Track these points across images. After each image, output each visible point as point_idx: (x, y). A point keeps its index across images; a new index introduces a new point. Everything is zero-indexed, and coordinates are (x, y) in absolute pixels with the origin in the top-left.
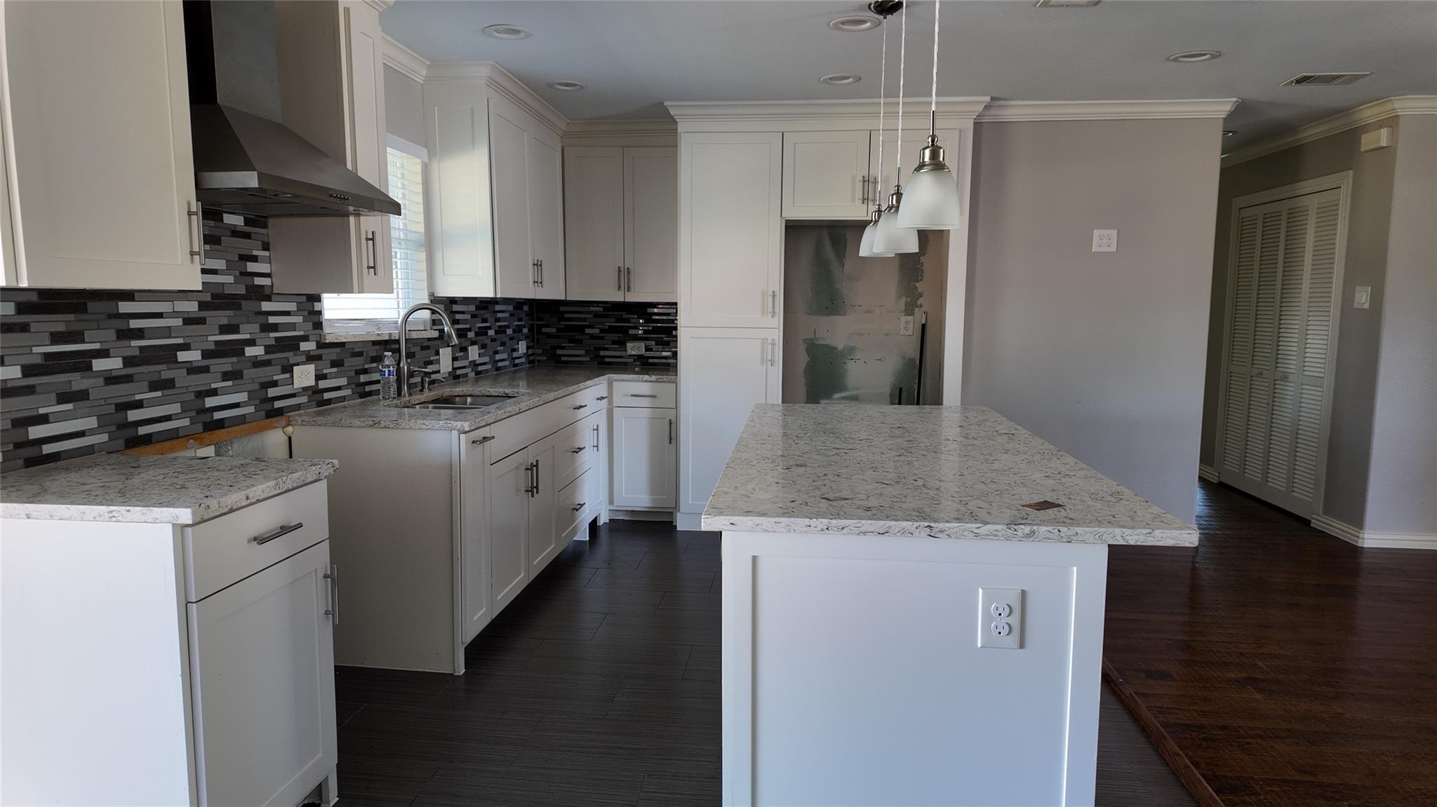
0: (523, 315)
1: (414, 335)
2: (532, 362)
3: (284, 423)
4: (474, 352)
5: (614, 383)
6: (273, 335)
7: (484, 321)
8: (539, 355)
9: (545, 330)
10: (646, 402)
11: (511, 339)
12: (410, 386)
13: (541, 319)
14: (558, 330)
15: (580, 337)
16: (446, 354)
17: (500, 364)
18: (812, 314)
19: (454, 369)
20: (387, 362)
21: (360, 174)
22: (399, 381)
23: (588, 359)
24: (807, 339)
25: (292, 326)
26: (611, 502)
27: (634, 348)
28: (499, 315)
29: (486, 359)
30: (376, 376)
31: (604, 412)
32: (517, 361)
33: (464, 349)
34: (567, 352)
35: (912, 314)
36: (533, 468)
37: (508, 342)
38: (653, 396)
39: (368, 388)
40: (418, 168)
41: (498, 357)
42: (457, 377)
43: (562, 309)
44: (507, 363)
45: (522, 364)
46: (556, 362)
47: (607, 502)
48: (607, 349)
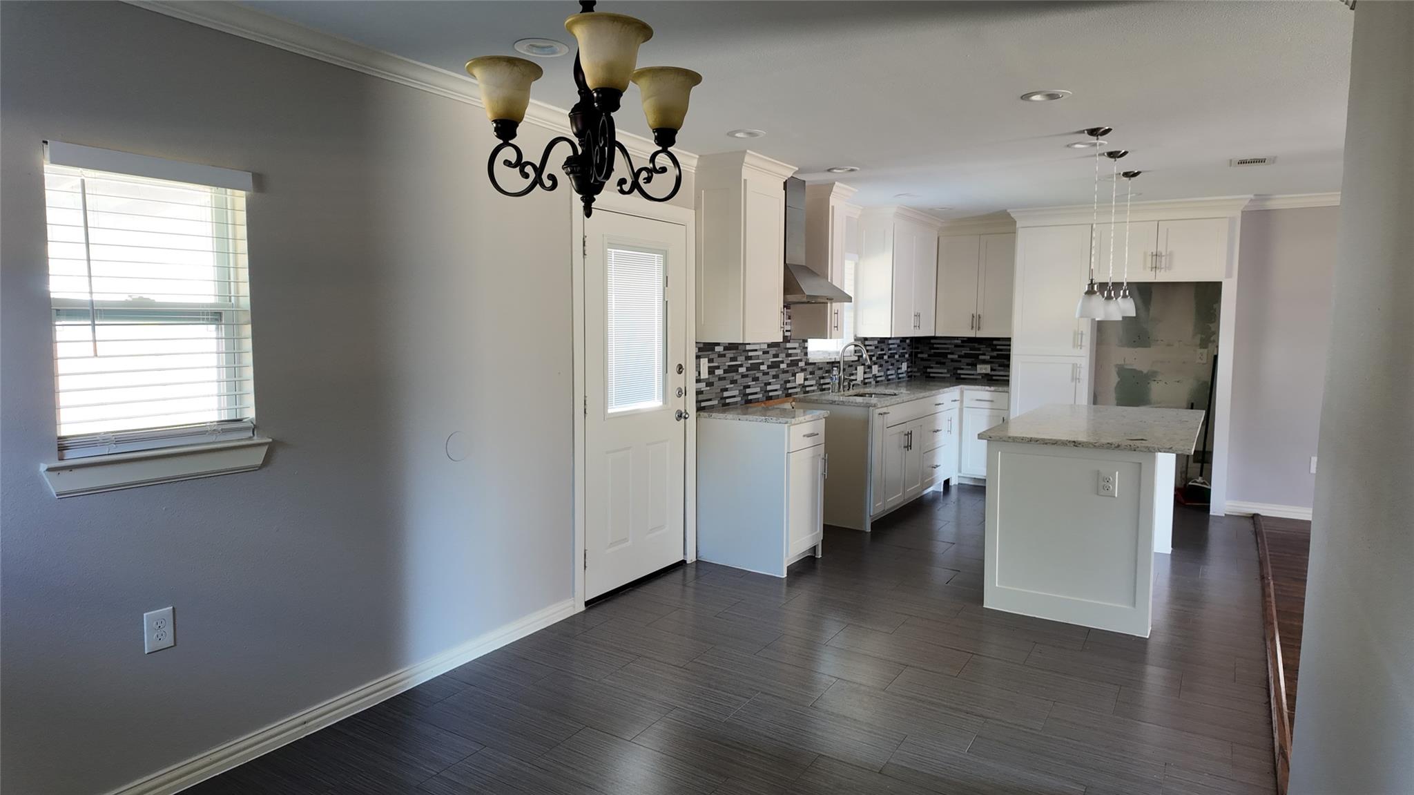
0: (906, 346)
1: (846, 359)
2: (911, 377)
3: (791, 400)
4: (875, 369)
5: (965, 392)
6: (790, 358)
7: (882, 350)
8: (914, 372)
9: (919, 355)
10: (987, 405)
11: (898, 361)
12: (844, 387)
13: (918, 348)
14: (929, 356)
15: (944, 361)
16: (861, 369)
17: (890, 377)
18: (1122, 346)
19: (864, 379)
20: (834, 373)
21: (834, 283)
22: (839, 384)
23: (949, 375)
24: (1117, 365)
25: (796, 355)
26: (960, 471)
27: (983, 369)
28: (891, 346)
29: (882, 374)
30: (827, 381)
31: (957, 411)
32: (900, 376)
33: (870, 367)
34: (936, 370)
35: (1206, 347)
36: (909, 434)
37: (896, 363)
38: (992, 401)
39: (824, 387)
40: (853, 265)
41: (889, 373)
42: (865, 384)
43: (932, 341)
44: (894, 376)
45: (903, 378)
46: (926, 377)
47: (957, 470)
48: (962, 369)
